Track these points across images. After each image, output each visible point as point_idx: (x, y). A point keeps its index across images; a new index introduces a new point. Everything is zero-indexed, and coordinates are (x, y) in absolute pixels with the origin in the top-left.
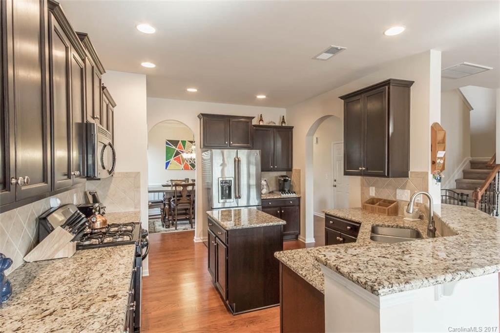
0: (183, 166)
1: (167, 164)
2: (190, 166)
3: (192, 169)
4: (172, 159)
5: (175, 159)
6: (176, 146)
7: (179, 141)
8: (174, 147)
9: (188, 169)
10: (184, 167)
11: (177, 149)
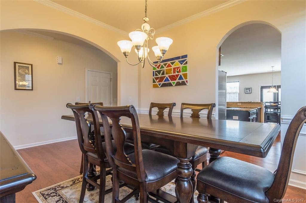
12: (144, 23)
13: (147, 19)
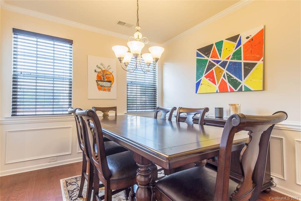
0: (218, 85)
1: (198, 85)
2: (228, 85)
3: (232, 91)
4: (203, 78)
5: (206, 77)
6: (207, 55)
7: (213, 45)
8: (206, 58)
9: (227, 92)
10: (219, 87)
11: (210, 59)
12: (136, 32)
13: (139, 28)
